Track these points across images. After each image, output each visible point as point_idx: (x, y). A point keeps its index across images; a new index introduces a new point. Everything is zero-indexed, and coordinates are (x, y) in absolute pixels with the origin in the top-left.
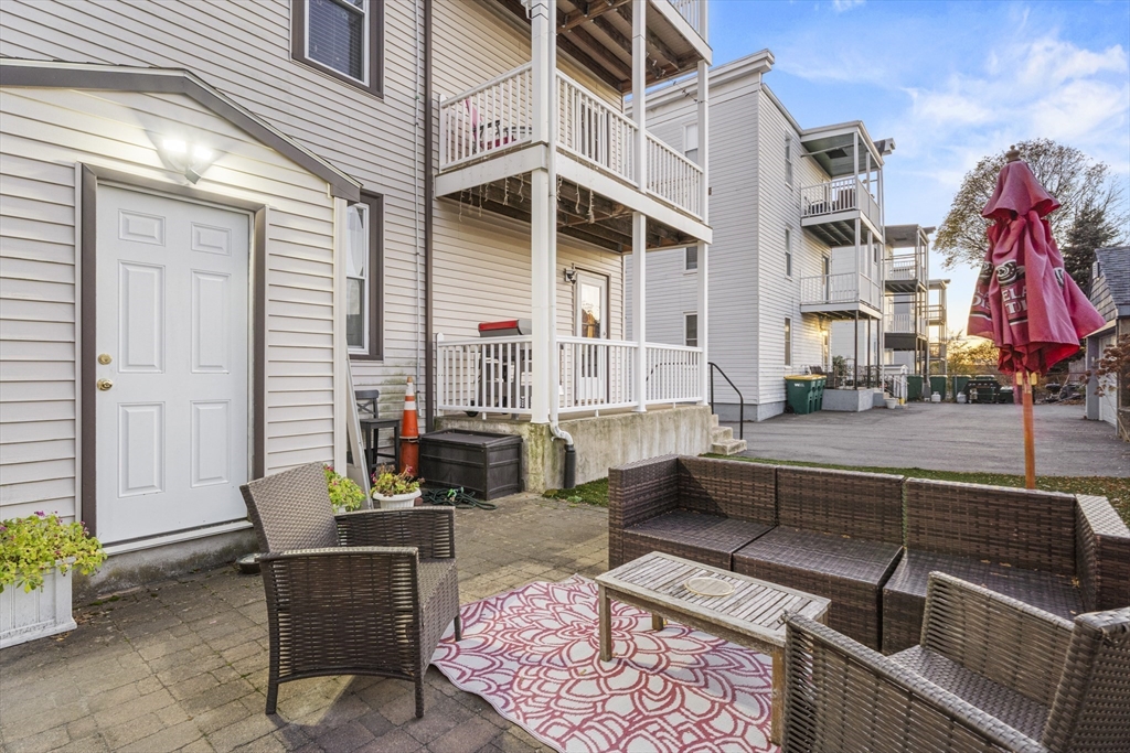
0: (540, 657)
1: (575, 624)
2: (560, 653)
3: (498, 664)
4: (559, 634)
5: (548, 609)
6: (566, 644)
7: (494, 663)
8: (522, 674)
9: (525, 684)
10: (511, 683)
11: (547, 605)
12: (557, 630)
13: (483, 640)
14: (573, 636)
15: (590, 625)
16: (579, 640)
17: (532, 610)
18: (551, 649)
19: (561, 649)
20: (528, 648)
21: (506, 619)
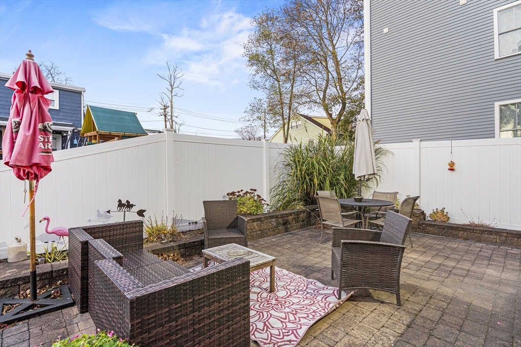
0: (299, 293)
1: (283, 308)
2: (291, 293)
3: (315, 292)
4: (292, 303)
5: (299, 318)
6: (288, 297)
7: (317, 292)
8: (305, 288)
9: (303, 285)
10: (308, 285)
11: (300, 321)
12: (292, 305)
13: (327, 299)
14: (285, 301)
15: (276, 306)
16: (282, 298)
17: (308, 316)
18: (294, 296)
19: (290, 295)
20: (305, 297)
21: (321, 309)
